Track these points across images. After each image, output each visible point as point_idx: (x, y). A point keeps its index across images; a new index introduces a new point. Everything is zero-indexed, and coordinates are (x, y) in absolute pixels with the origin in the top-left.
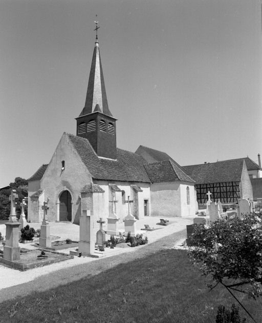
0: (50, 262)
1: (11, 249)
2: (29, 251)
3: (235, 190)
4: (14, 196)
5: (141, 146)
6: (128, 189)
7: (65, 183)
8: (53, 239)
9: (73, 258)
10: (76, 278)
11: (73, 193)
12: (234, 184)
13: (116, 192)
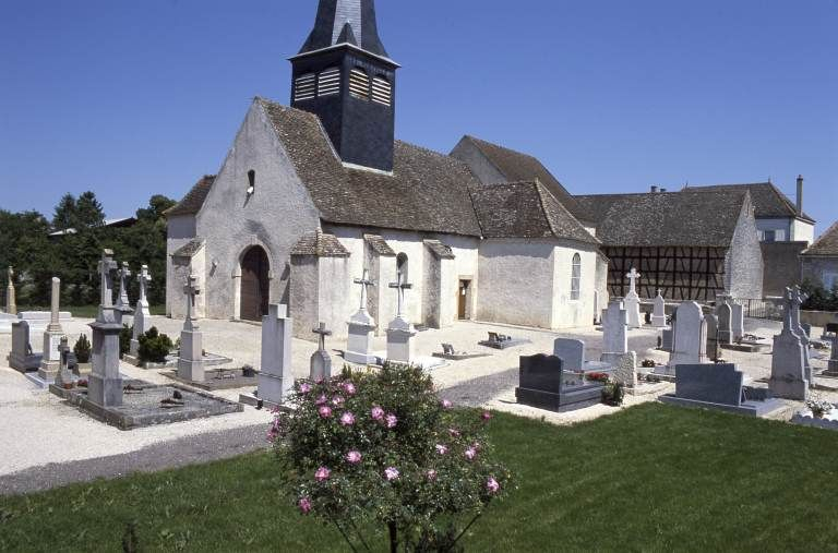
0: (186, 416)
1: (102, 381)
2: (149, 387)
3: (712, 269)
4: (107, 264)
5: (465, 137)
6: (415, 250)
7: (255, 227)
8: (209, 363)
9: (242, 411)
10: (230, 454)
11: (273, 252)
12: (712, 255)
13: (381, 258)
